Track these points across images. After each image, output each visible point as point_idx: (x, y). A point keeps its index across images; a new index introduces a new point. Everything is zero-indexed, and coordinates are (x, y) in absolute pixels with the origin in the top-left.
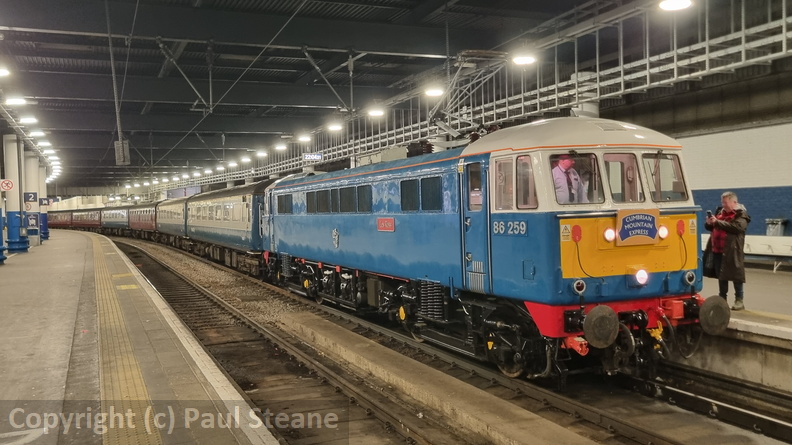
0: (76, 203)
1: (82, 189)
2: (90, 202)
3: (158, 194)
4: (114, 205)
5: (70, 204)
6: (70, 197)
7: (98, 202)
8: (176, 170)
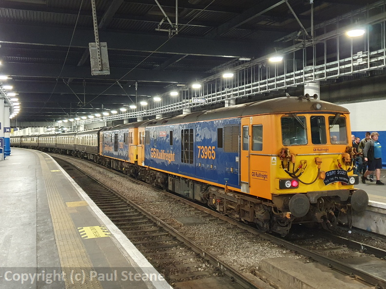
0: (29, 131)
1: (32, 122)
2: (36, 131)
3: (79, 126)
4: (51, 133)
5: (24, 132)
6: (24, 128)
7: (42, 131)
8: (91, 111)
